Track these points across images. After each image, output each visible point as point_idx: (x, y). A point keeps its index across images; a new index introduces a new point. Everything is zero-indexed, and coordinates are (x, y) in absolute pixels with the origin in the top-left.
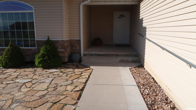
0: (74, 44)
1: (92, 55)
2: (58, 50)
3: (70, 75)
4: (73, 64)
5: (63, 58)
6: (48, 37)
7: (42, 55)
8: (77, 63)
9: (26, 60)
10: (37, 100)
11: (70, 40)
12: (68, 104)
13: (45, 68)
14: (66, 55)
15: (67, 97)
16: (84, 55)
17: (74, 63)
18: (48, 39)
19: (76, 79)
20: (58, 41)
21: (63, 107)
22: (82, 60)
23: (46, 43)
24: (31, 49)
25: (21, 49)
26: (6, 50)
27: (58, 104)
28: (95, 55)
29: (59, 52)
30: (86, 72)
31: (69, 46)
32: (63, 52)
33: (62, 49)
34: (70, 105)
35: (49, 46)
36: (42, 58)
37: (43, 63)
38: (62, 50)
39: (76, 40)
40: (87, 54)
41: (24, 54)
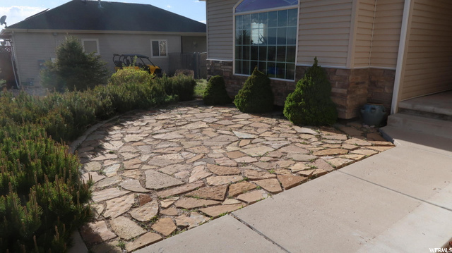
0: (377, 80)
1: (421, 113)
2: (334, 90)
3: (327, 145)
4: (362, 127)
5: (341, 110)
6: (315, 59)
7: (296, 95)
8: (373, 126)
9: (275, 103)
10: (231, 166)
11: (371, 69)
12: (265, 190)
13: (296, 124)
14: (348, 102)
15: (276, 178)
16: (401, 110)
17: (366, 126)
18: (315, 65)
19: (329, 155)
20: (336, 70)
21: (253, 189)
22: (388, 122)
23: (309, 73)
24: (286, 82)
25: (270, 80)
26: (248, 80)
27: (251, 182)
28: (433, 115)
29: (334, 94)
30: (369, 149)
31: (363, 83)
32: (343, 96)
33: (342, 88)
34: (264, 192)
35: (312, 80)
36: (294, 103)
37: (295, 112)
38: (340, 91)
39: (385, 70)
40: (408, 110)
41: (274, 90)
